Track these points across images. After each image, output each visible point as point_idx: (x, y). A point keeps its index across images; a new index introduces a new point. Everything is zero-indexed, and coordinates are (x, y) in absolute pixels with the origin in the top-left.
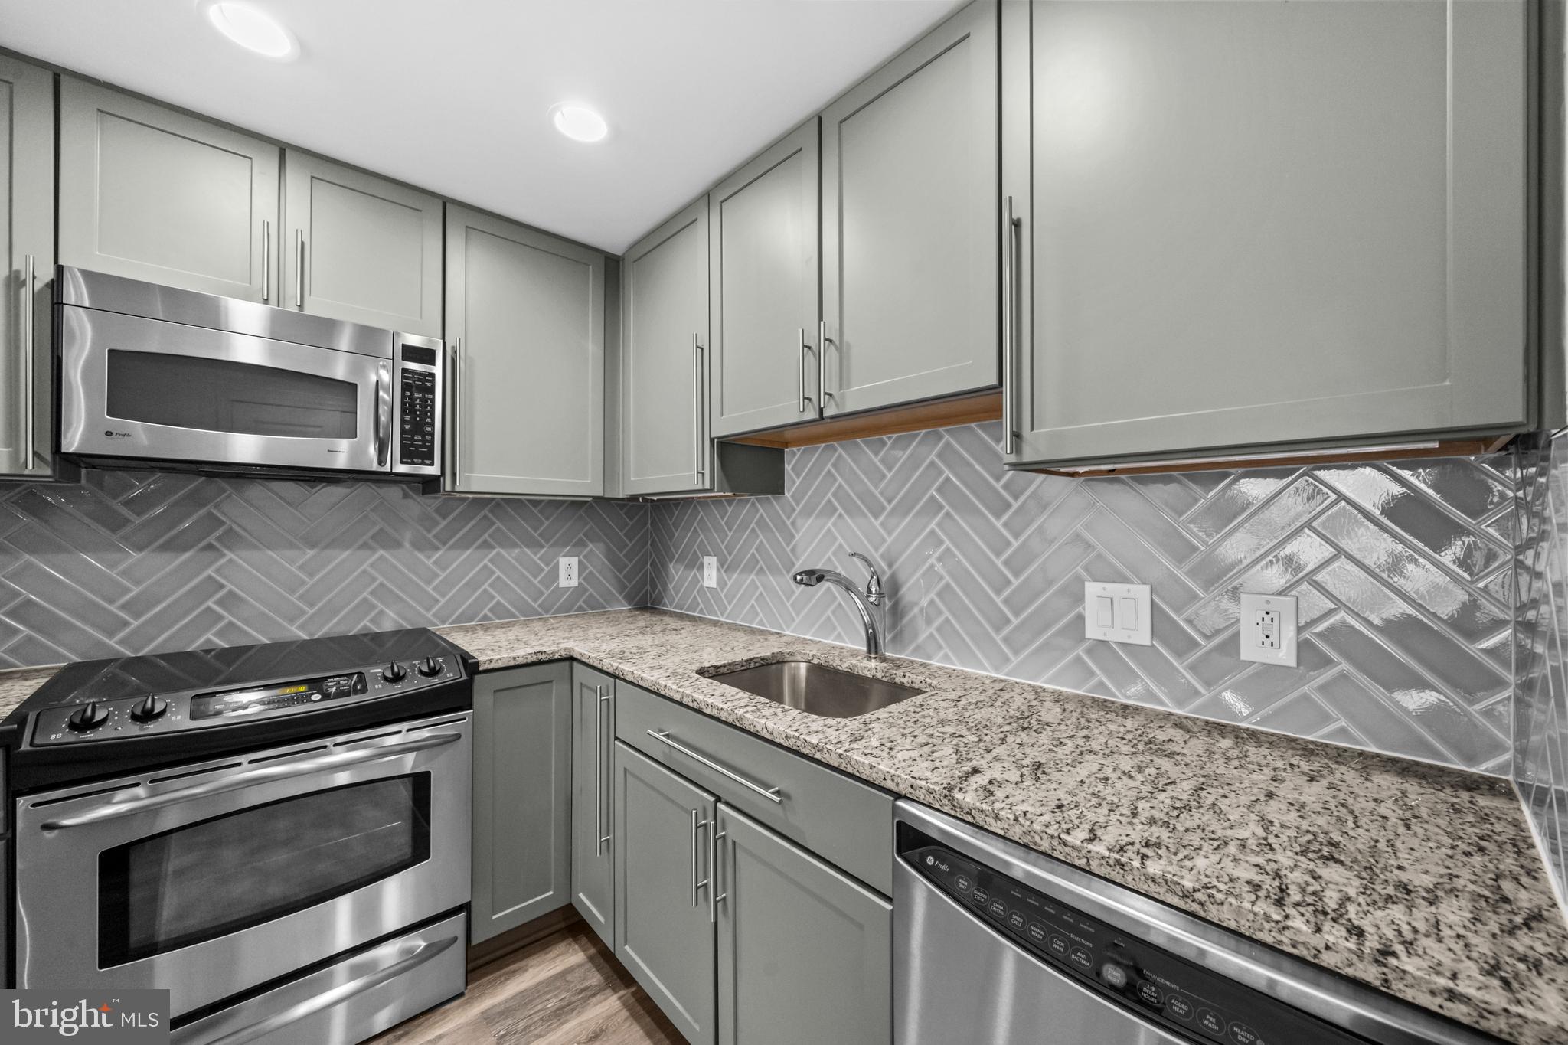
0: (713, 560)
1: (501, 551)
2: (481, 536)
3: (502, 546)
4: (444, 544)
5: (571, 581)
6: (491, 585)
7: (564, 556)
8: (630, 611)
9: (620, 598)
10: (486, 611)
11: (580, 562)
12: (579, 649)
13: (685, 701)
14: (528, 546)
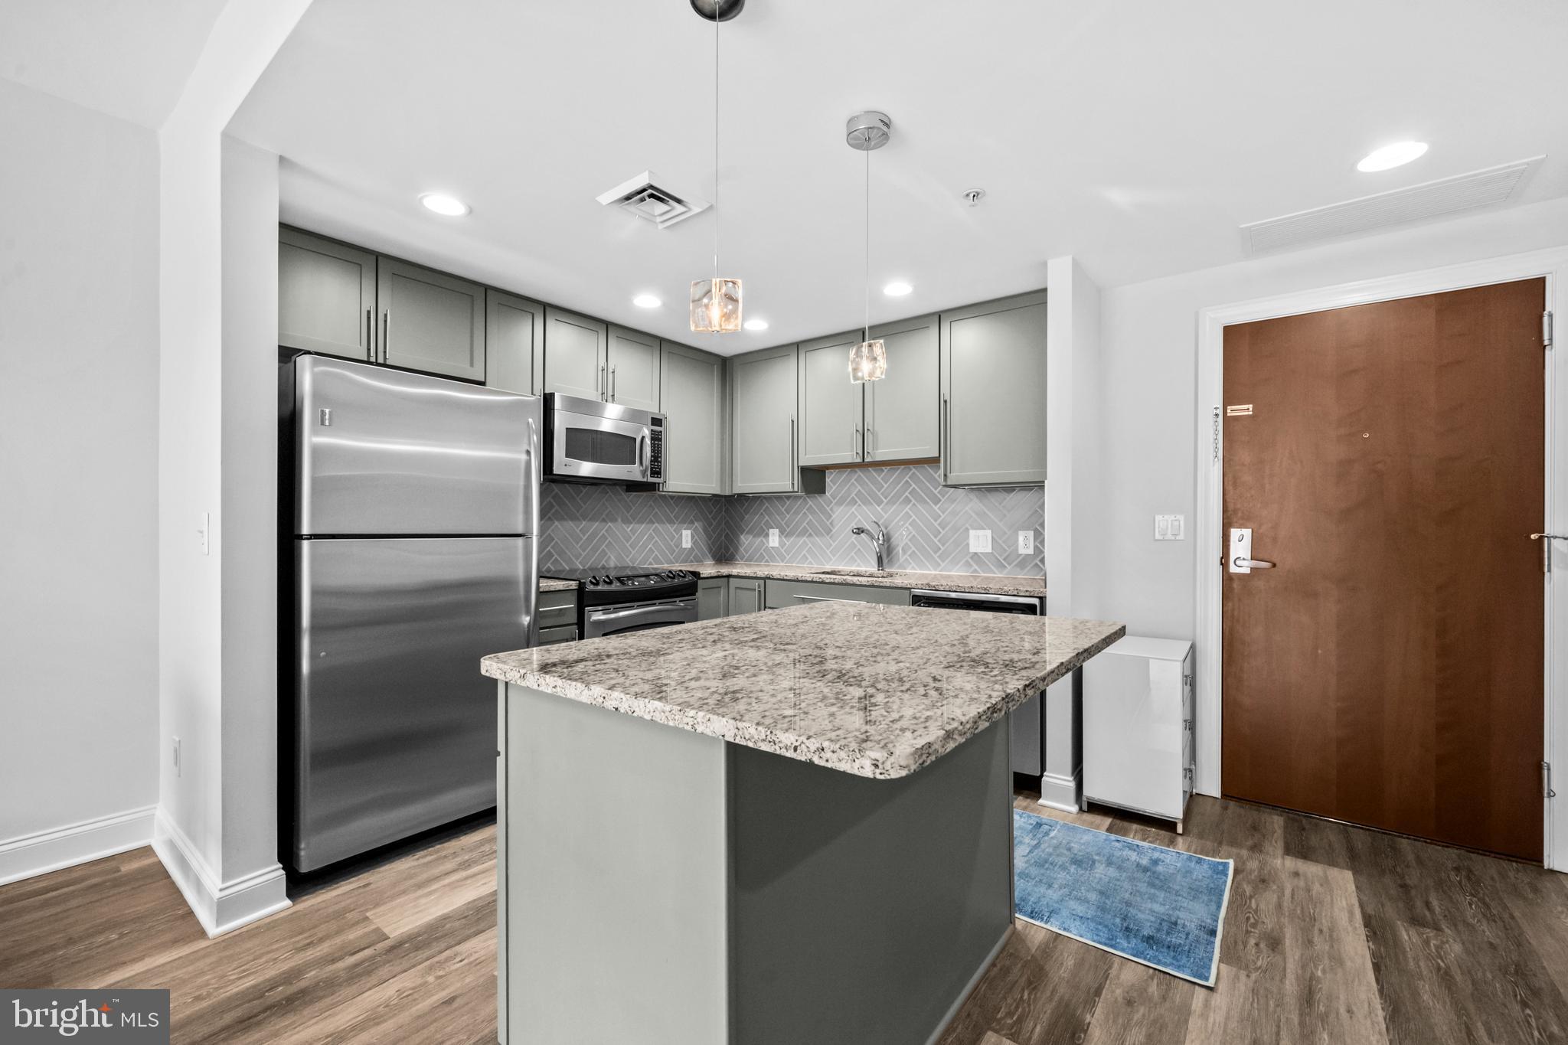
0: (776, 531)
1: (658, 525)
3: (657, 522)
5: (687, 544)
6: (653, 545)
7: (685, 529)
8: (714, 565)
9: (710, 556)
11: (692, 533)
13: (814, 580)
14: (669, 523)
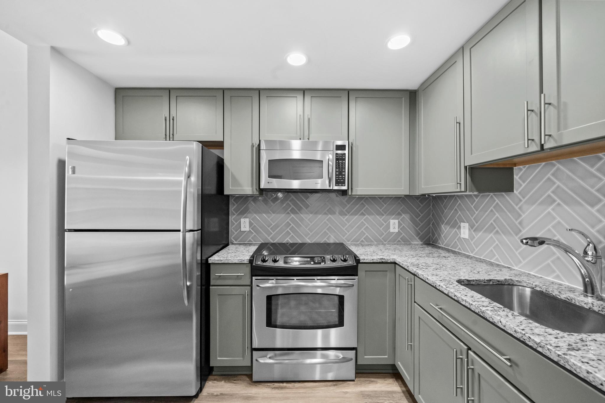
0: (467, 225)
1: (368, 216)
2: (360, 211)
3: (368, 215)
4: (349, 213)
5: (394, 230)
6: (364, 229)
7: (392, 219)
8: (422, 245)
9: (417, 238)
10: (362, 239)
11: (399, 222)
12: (399, 260)
13: (450, 295)
14: (378, 215)
